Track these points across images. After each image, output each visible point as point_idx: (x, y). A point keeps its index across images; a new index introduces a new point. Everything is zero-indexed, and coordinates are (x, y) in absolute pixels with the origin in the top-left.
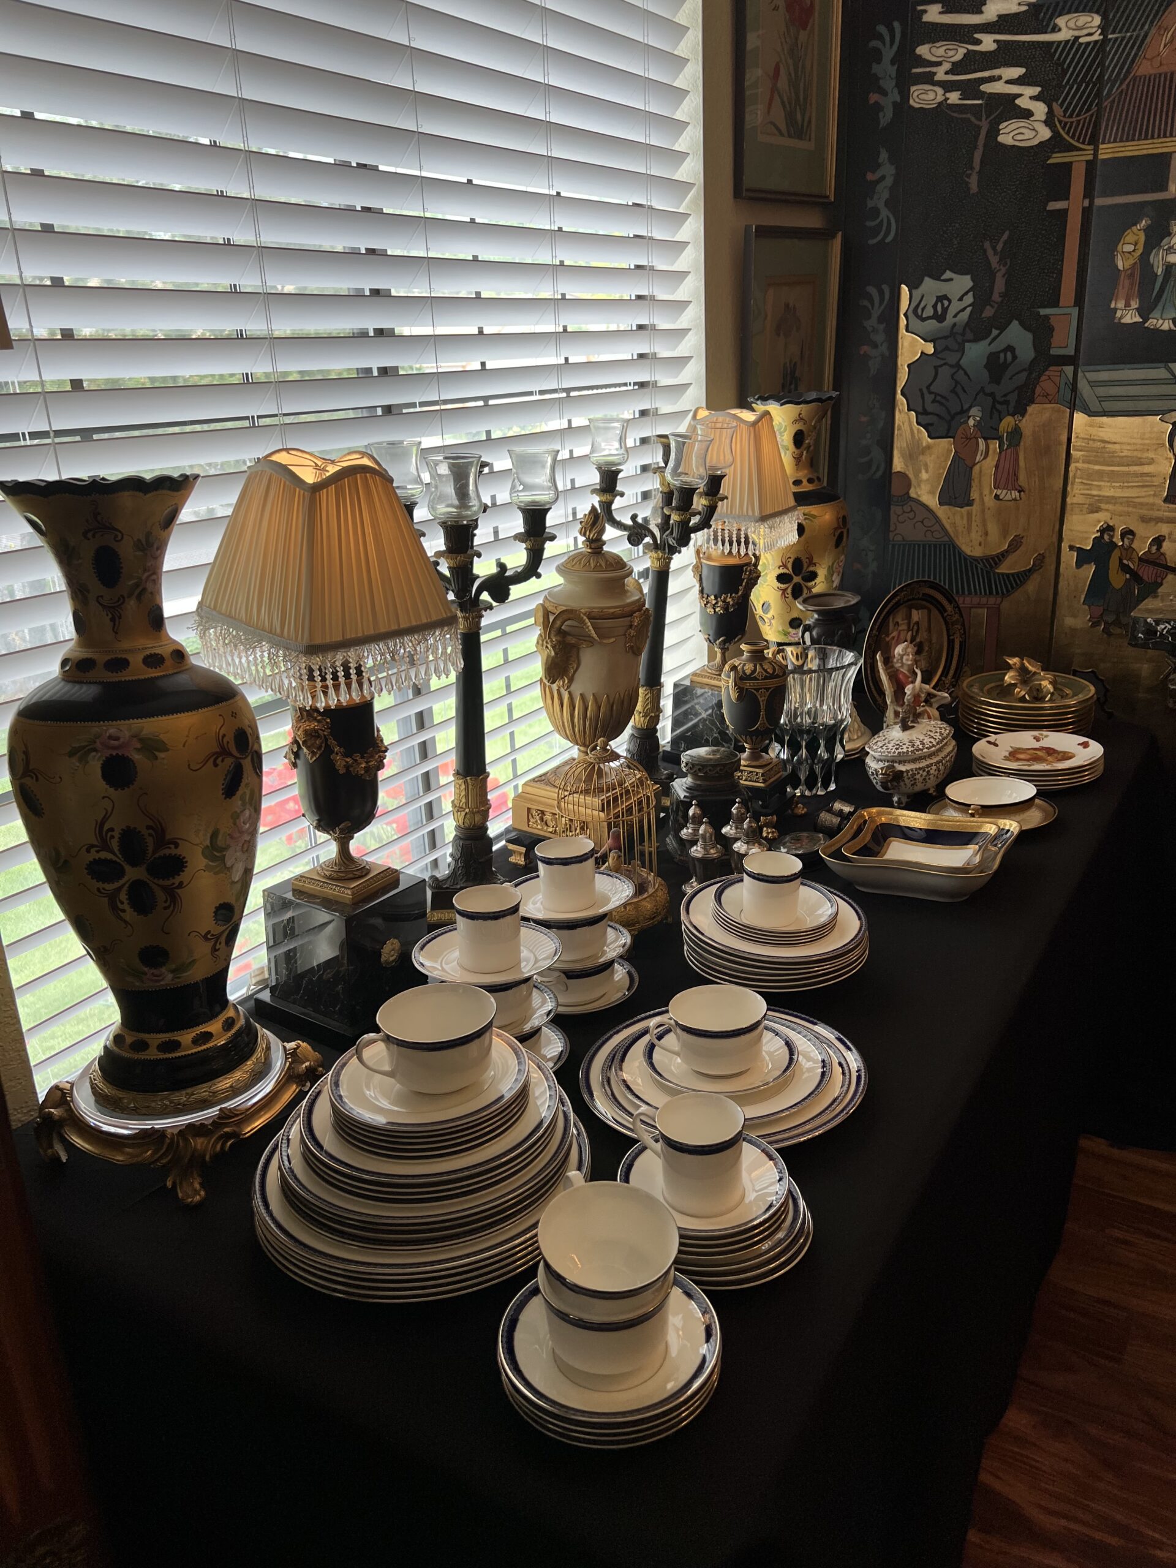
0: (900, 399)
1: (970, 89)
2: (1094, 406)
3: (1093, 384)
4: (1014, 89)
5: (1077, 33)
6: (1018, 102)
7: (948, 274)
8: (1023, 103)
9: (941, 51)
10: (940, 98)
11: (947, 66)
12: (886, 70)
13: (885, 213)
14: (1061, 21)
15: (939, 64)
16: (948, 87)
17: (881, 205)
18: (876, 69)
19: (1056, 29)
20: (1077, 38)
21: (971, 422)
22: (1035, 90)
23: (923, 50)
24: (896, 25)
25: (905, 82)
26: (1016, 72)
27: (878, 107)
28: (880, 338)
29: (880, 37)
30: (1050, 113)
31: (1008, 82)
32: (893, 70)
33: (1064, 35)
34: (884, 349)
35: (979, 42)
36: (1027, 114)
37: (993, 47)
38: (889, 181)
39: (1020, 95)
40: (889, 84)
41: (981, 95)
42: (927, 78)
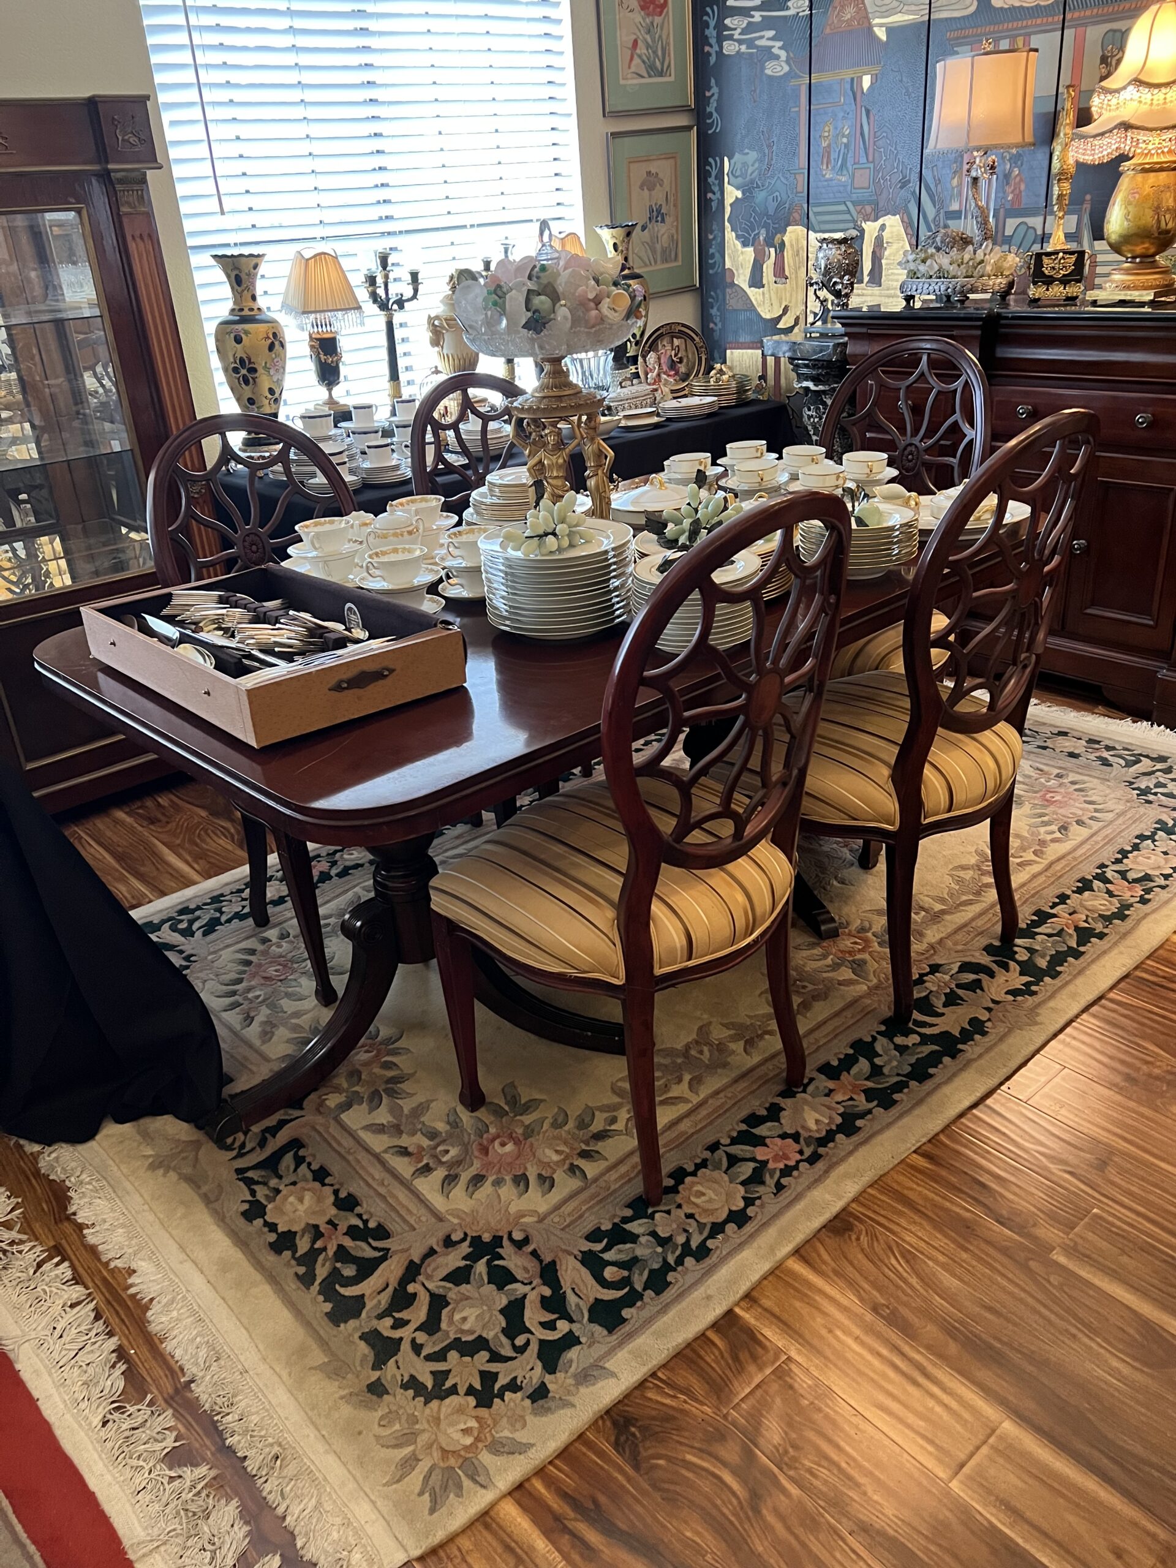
0: (727, 224)
1: (750, 43)
2: (817, 228)
3: (816, 214)
4: (770, 43)
5: (798, 11)
6: (773, 50)
7: (747, 151)
8: (775, 51)
9: (736, 22)
10: (737, 49)
11: (739, 31)
12: (711, 32)
13: (715, 115)
15: (735, 29)
16: (740, 42)
17: (713, 111)
18: (707, 32)
19: (788, 8)
20: (798, 14)
21: (761, 238)
22: (779, 44)
23: (727, 21)
24: (715, 8)
25: (720, 39)
26: (771, 33)
27: (709, 54)
28: (716, 188)
29: (708, 14)
30: (788, 57)
31: (769, 39)
32: (714, 33)
33: (791, 12)
34: (718, 195)
35: (753, 17)
36: (777, 57)
37: (759, 19)
38: (716, 97)
39: (773, 47)
40: (713, 41)
41: (757, 47)
42: (730, 38)
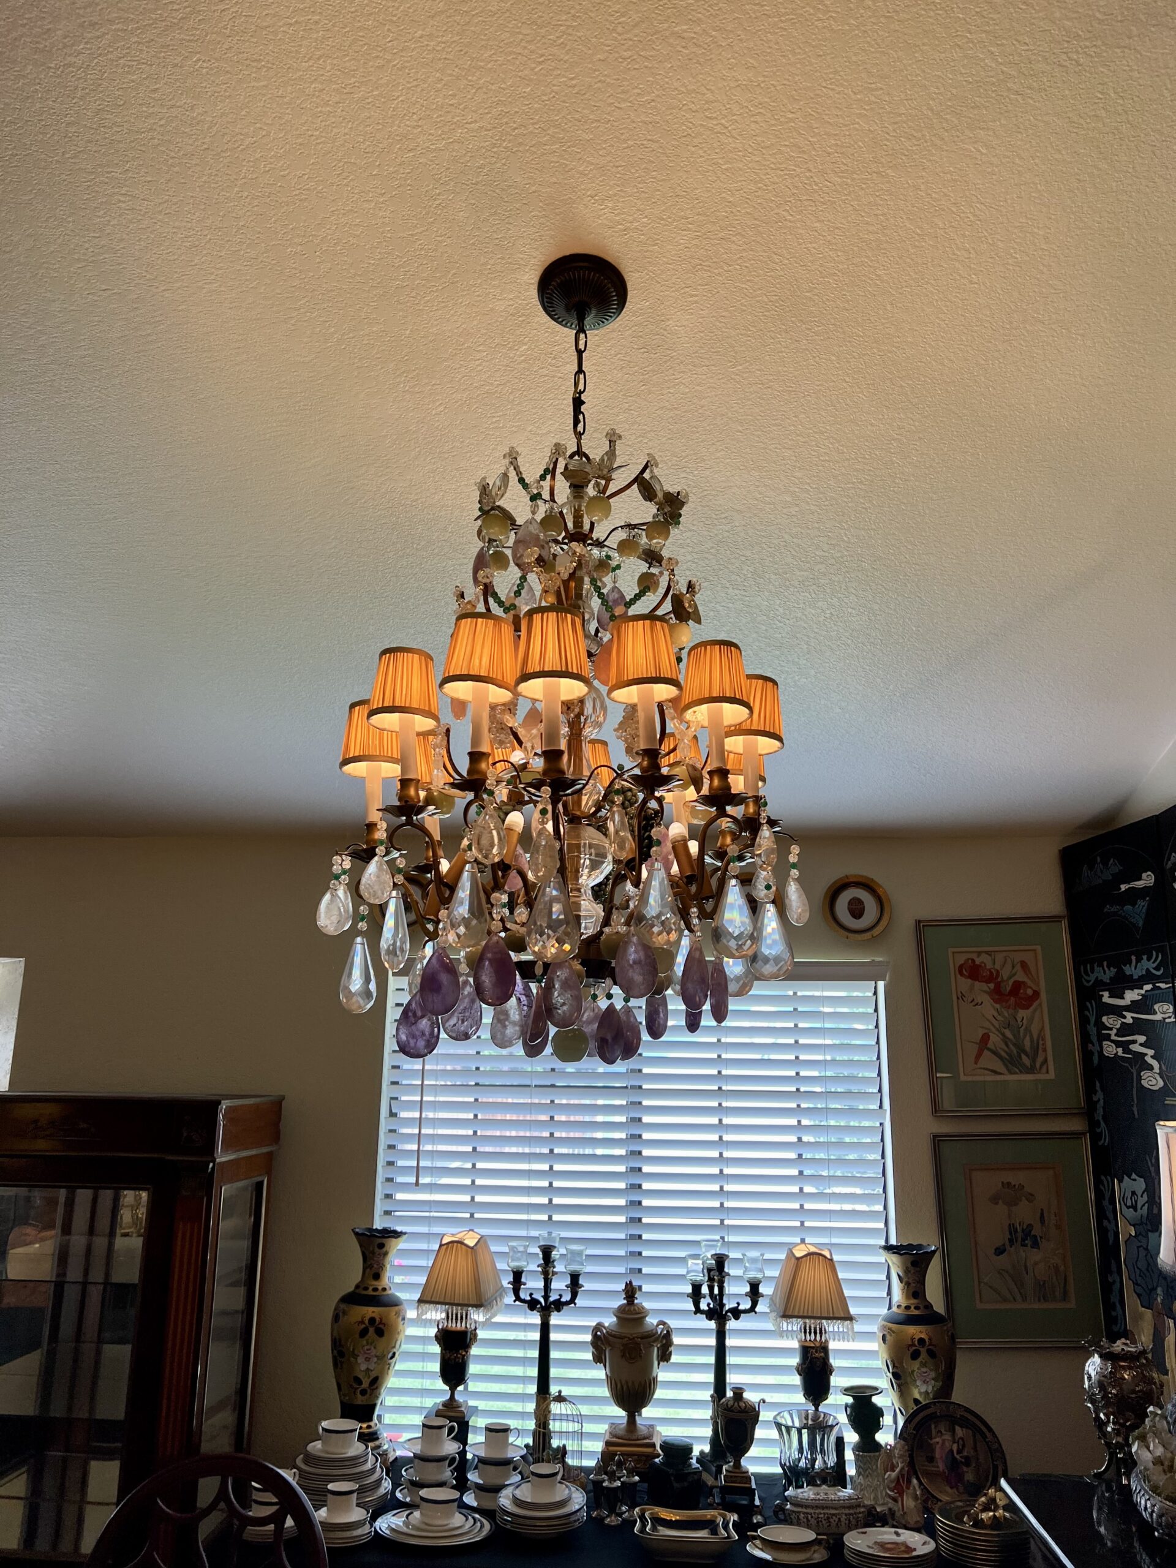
0: (1124, 1268)
1: (1125, 1046)
4: (1143, 1050)
5: (1164, 1016)
6: (1146, 1058)
7: (1134, 1176)
8: (1149, 1060)
9: (1111, 1021)
10: (1115, 1052)
11: (1115, 1031)
12: (1092, 1029)
13: (1103, 1124)
14: (1156, 1007)
15: (1111, 1029)
16: (1118, 1044)
17: (1100, 1118)
18: (1089, 1028)
19: (1155, 1013)
20: (1165, 1019)
21: (1159, 1300)
22: (1151, 1052)
23: (1104, 1019)
24: (1093, 1002)
25: (1100, 1038)
26: (1142, 1039)
27: (1093, 1053)
28: (1111, 1217)
29: (1089, 1009)
30: (1160, 1069)
31: (1141, 1045)
32: (1095, 1031)
33: (1158, 1017)
35: (1125, 1017)
36: (1151, 1068)
37: (1131, 1021)
38: (1102, 1102)
39: (1146, 1054)
40: (1094, 1039)
41: (1130, 1051)
42: (1108, 1037)
